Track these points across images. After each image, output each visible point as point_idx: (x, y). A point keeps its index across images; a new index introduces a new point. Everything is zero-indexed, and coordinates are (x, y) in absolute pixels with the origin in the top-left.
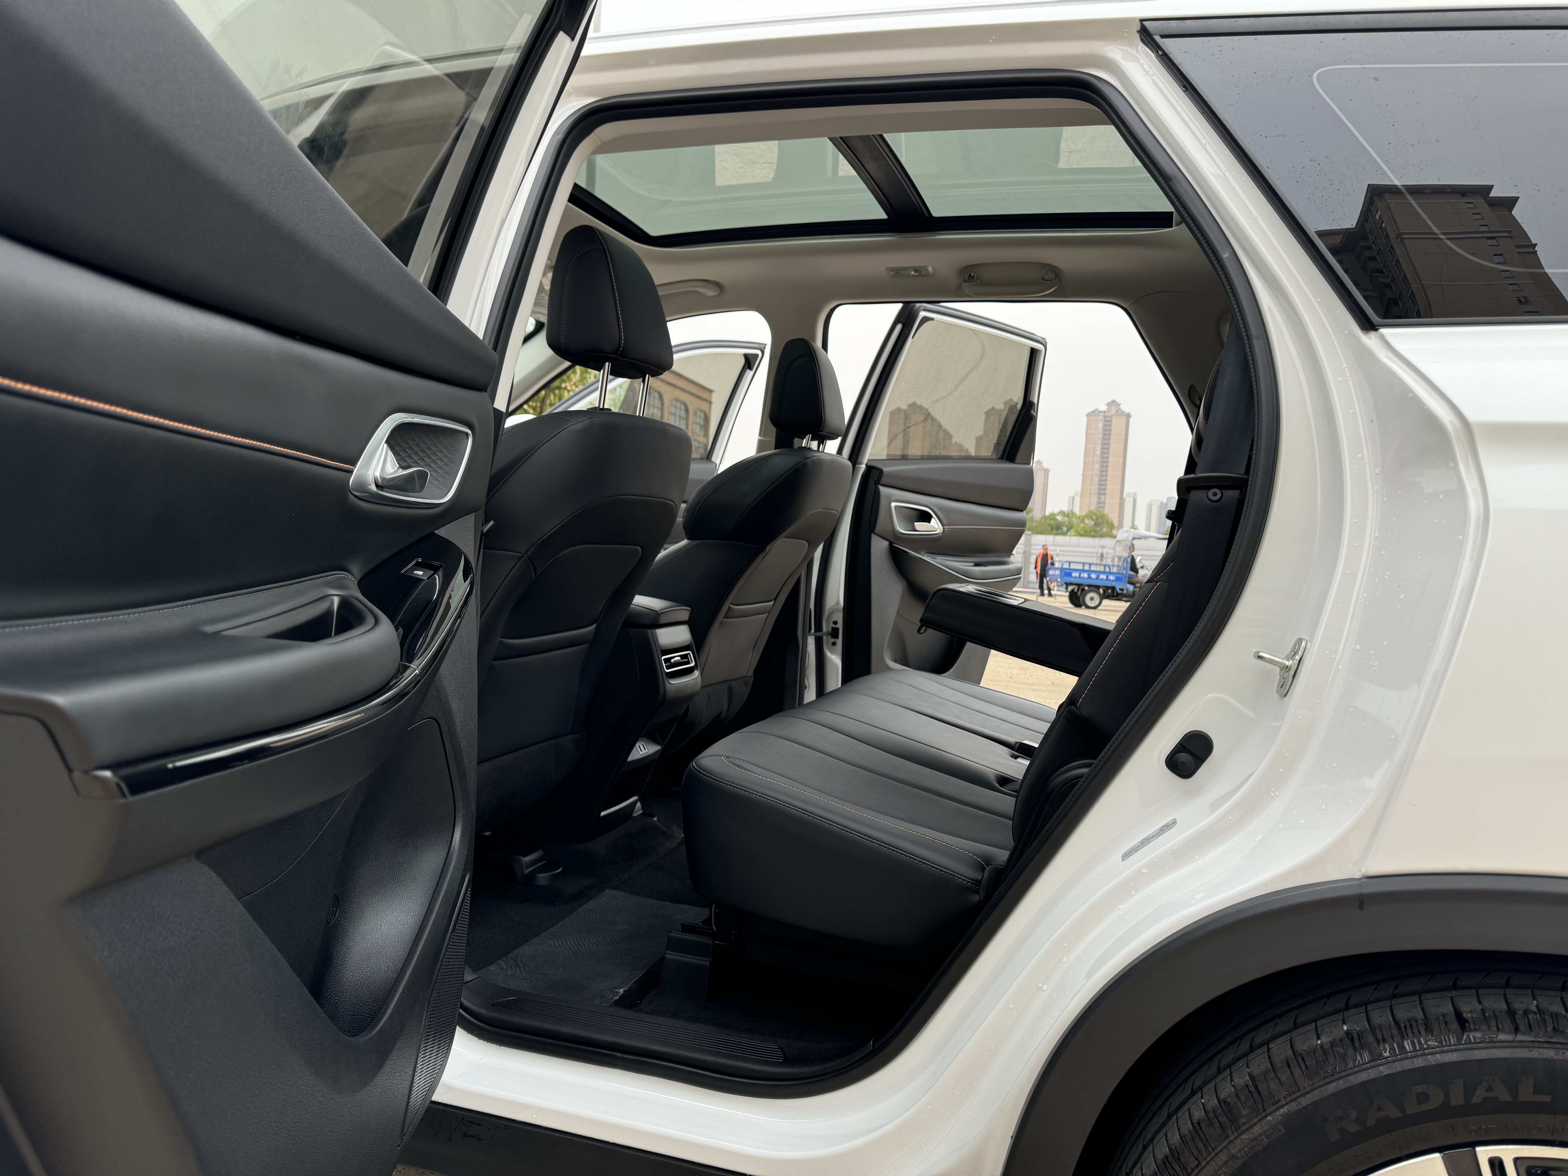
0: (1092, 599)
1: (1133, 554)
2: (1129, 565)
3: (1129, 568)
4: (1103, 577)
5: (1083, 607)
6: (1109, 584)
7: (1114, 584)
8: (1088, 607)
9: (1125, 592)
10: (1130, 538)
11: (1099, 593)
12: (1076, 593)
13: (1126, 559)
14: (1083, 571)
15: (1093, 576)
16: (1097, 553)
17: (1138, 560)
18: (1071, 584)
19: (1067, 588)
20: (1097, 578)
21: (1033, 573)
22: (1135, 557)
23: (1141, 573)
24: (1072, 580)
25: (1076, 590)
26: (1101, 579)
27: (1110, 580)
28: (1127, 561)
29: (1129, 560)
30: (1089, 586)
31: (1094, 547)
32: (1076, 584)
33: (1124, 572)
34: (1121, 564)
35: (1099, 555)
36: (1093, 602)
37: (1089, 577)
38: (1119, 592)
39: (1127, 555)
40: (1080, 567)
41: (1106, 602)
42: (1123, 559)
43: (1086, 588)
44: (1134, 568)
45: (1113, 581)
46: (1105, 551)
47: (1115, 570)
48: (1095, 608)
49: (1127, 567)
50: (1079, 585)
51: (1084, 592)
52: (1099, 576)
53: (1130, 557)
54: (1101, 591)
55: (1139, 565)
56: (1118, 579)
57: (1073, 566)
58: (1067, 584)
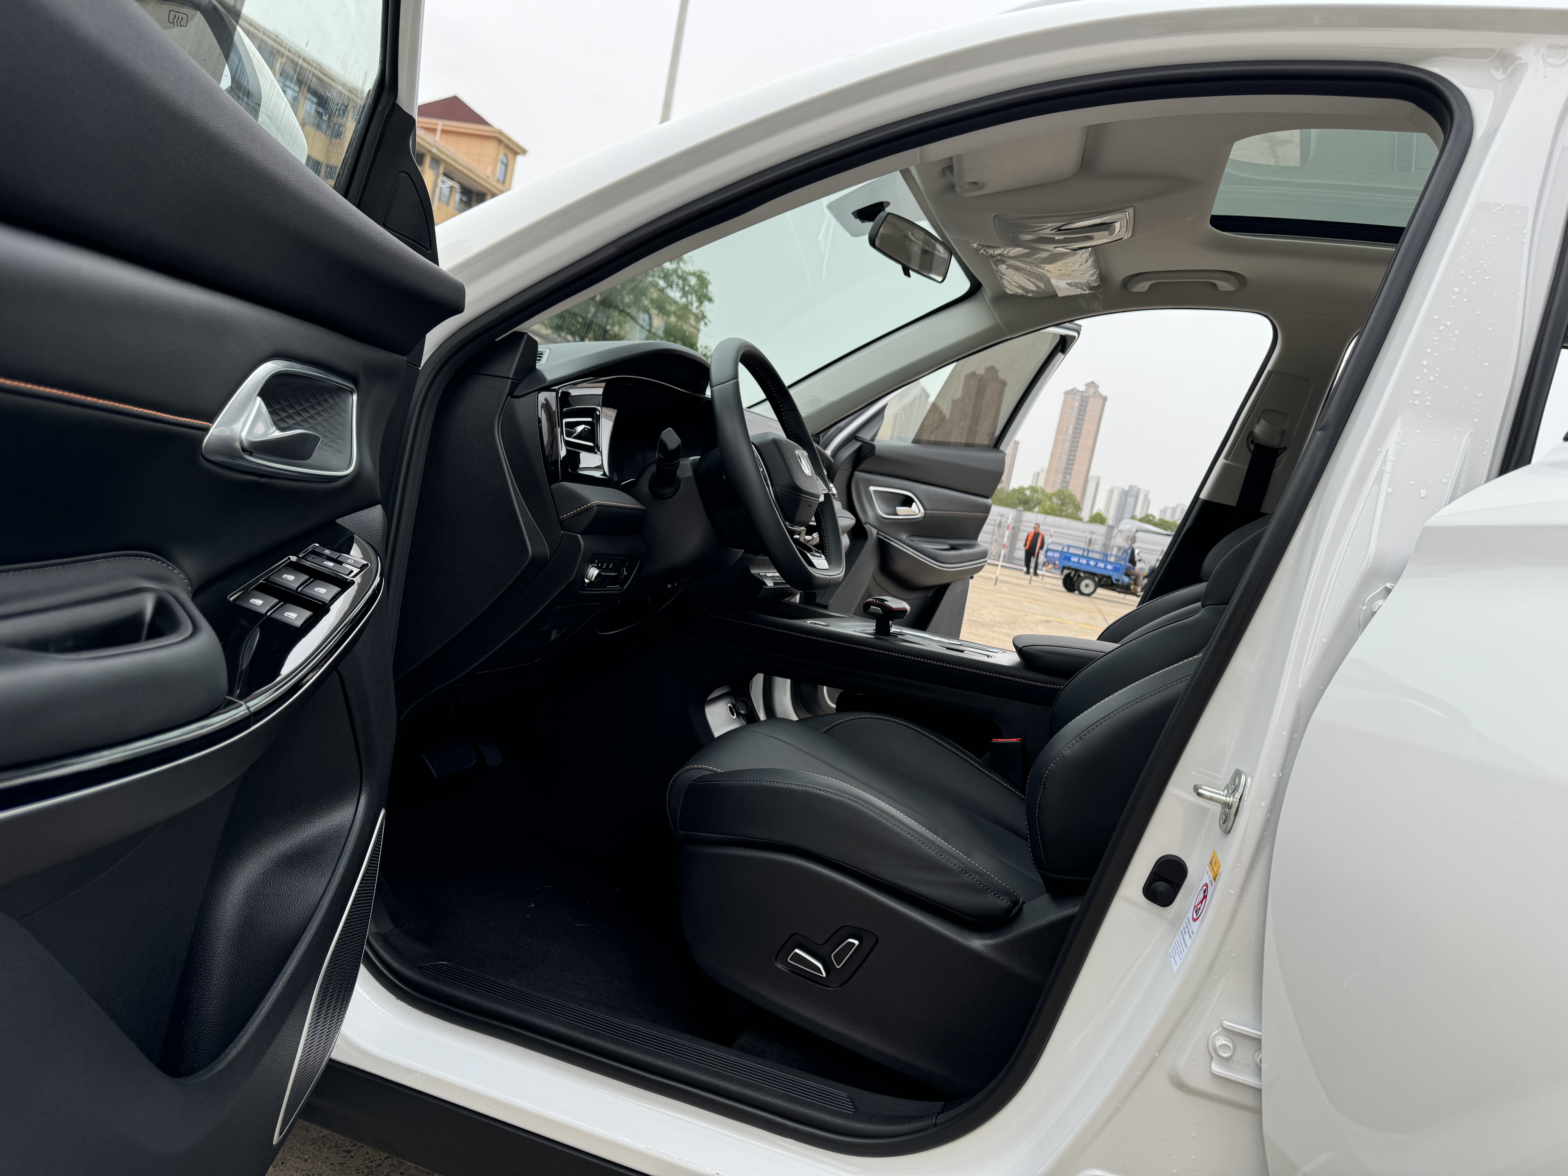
0: (1087, 586)
1: (1134, 546)
2: (1128, 557)
3: (1128, 560)
4: (1101, 565)
5: (1077, 592)
6: (1106, 573)
7: (1110, 574)
8: (1081, 593)
9: (1120, 583)
10: (1134, 530)
11: (1094, 581)
12: (1072, 579)
13: (1125, 551)
14: (1083, 557)
15: (1092, 563)
16: (1086, 538)
17: (1136, 552)
18: (1068, 568)
19: (1062, 572)
20: (1096, 566)
21: (1020, 549)
22: (1135, 549)
23: (1139, 565)
24: (1071, 564)
25: (1072, 574)
26: (1099, 568)
27: (1108, 570)
28: (1127, 552)
29: (1129, 552)
30: (1085, 572)
31: (1083, 531)
32: (1073, 569)
33: (1122, 563)
34: (1120, 554)
35: (1087, 540)
36: (1088, 589)
37: (1088, 564)
38: (1114, 581)
39: (1127, 546)
40: (1080, 552)
41: (1100, 591)
42: (1122, 551)
43: (1082, 574)
44: (1132, 561)
45: (1111, 570)
46: (1094, 536)
47: (1112, 559)
48: (1089, 595)
49: (1126, 558)
50: (1077, 571)
51: (1080, 579)
52: (1097, 564)
53: (1131, 548)
54: (1097, 579)
55: (1137, 558)
56: (1115, 569)
57: (1072, 551)
58: (1064, 568)
